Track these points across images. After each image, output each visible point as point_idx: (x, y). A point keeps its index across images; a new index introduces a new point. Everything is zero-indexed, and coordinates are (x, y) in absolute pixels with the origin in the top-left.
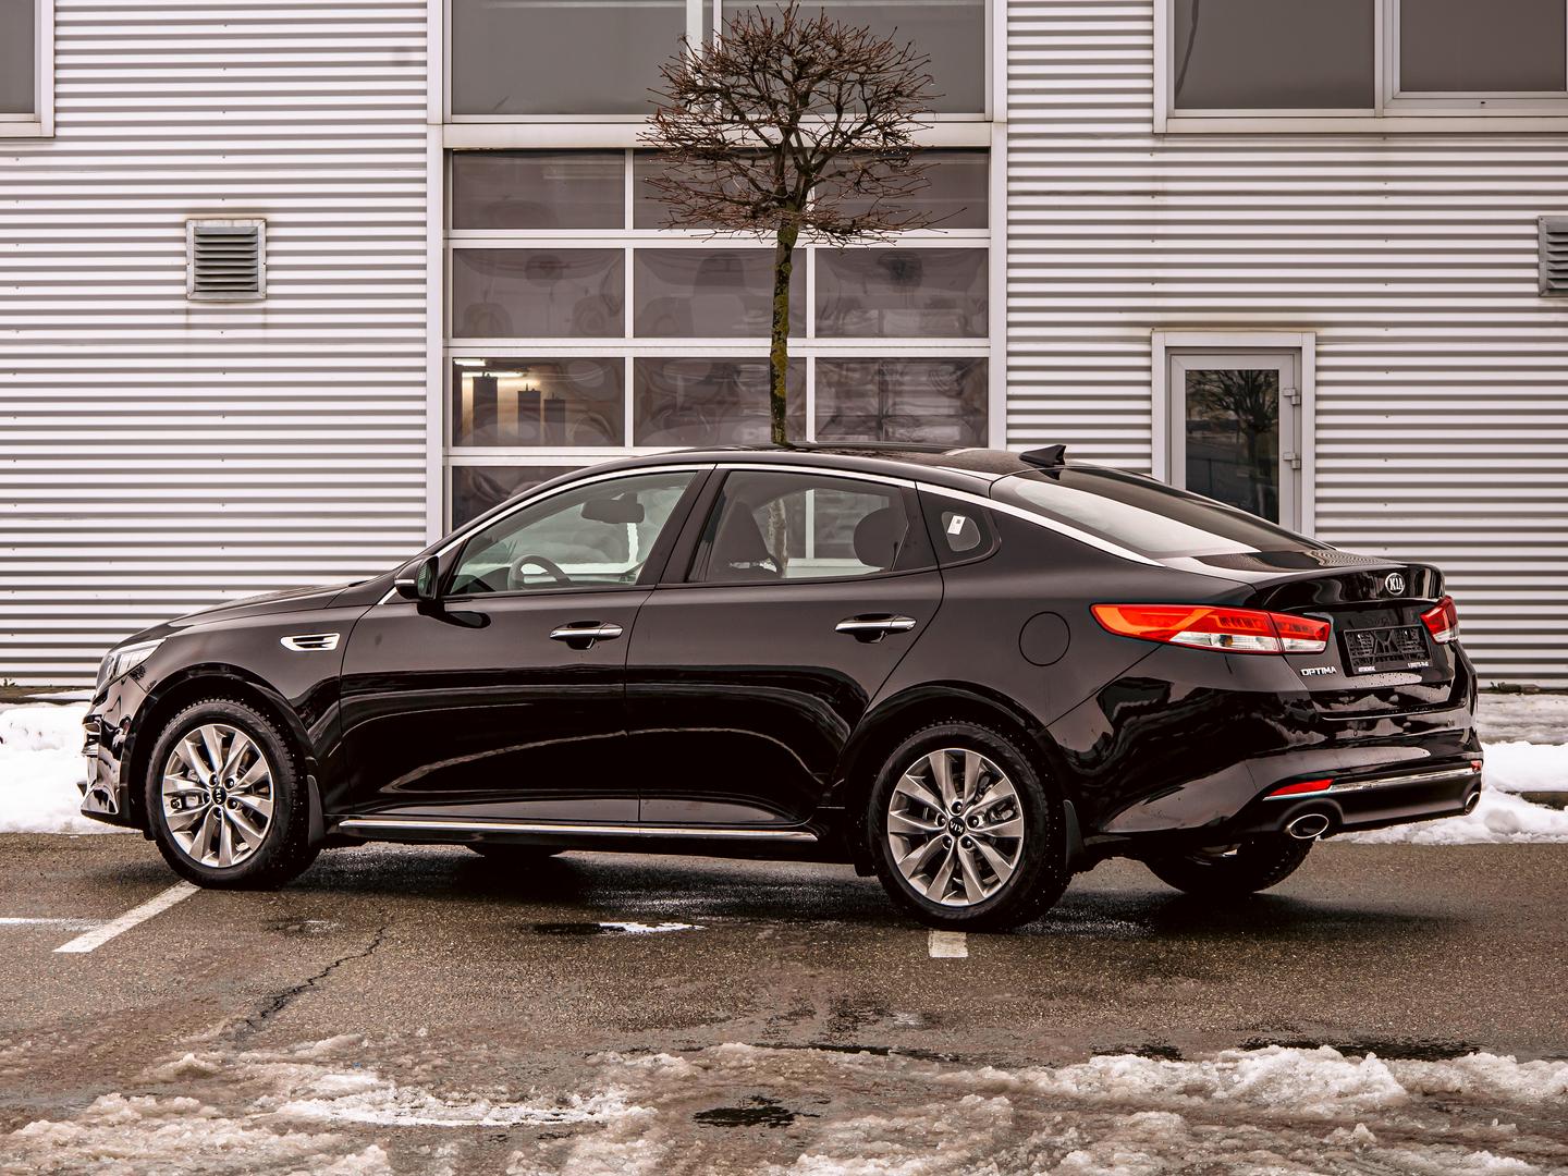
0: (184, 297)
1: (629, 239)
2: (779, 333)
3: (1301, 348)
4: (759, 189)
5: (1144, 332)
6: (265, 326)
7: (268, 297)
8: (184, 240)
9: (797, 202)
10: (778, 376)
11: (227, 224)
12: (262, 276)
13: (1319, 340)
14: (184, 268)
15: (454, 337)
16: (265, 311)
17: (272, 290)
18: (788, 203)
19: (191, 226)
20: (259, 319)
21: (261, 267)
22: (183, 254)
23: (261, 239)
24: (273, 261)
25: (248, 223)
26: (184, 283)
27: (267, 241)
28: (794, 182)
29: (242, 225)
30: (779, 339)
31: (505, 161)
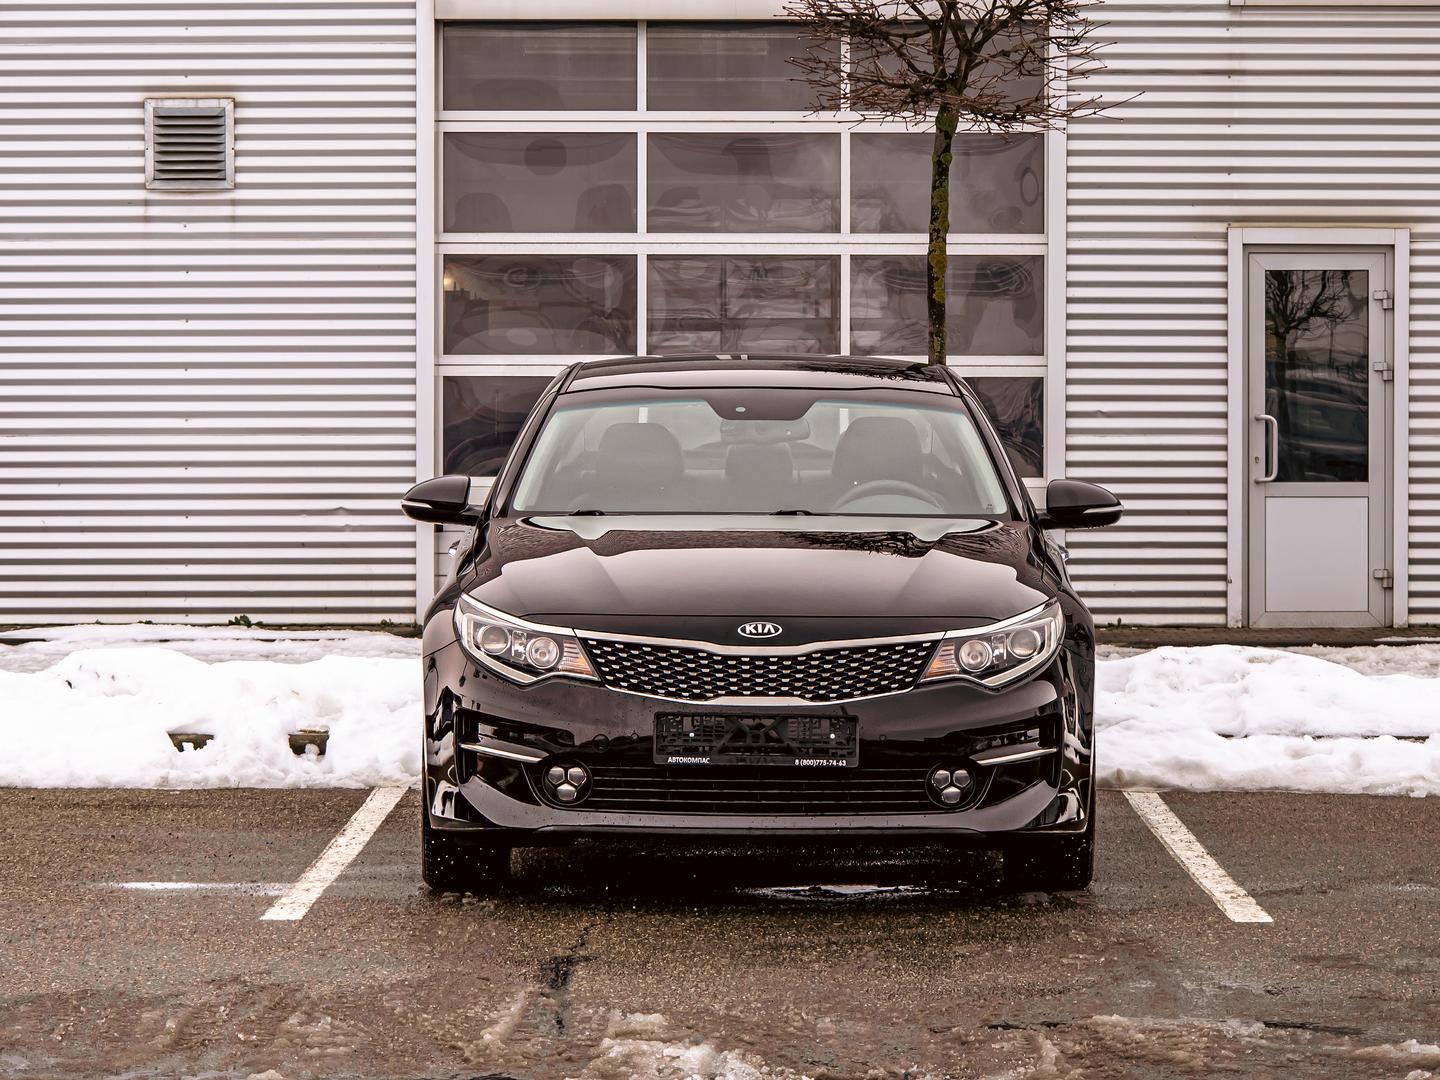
0: (142, 186)
1: (642, 121)
2: (938, 231)
3: (1393, 246)
4: (916, 70)
5: (1220, 228)
6: (233, 219)
7: (237, 186)
8: (142, 122)
9: (958, 85)
10: (937, 279)
11: (191, 104)
12: (230, 162)
13: (1413, 237)
14: (142, 154)
15: (445, 231)
16: (234, 203)
17: (242, 178)
18: (949, 86)
19: (150, 106)
20: (227, 211)
21: (229, 153)
22: (141, 138)
23: (229, 121)
24: (243, 145)
25: (214, 103)
26: (142, 170)
27: (235, 123)
28: (955, 63)
29: (207, 105)
30: (938, 237)
31: (503, 34)
